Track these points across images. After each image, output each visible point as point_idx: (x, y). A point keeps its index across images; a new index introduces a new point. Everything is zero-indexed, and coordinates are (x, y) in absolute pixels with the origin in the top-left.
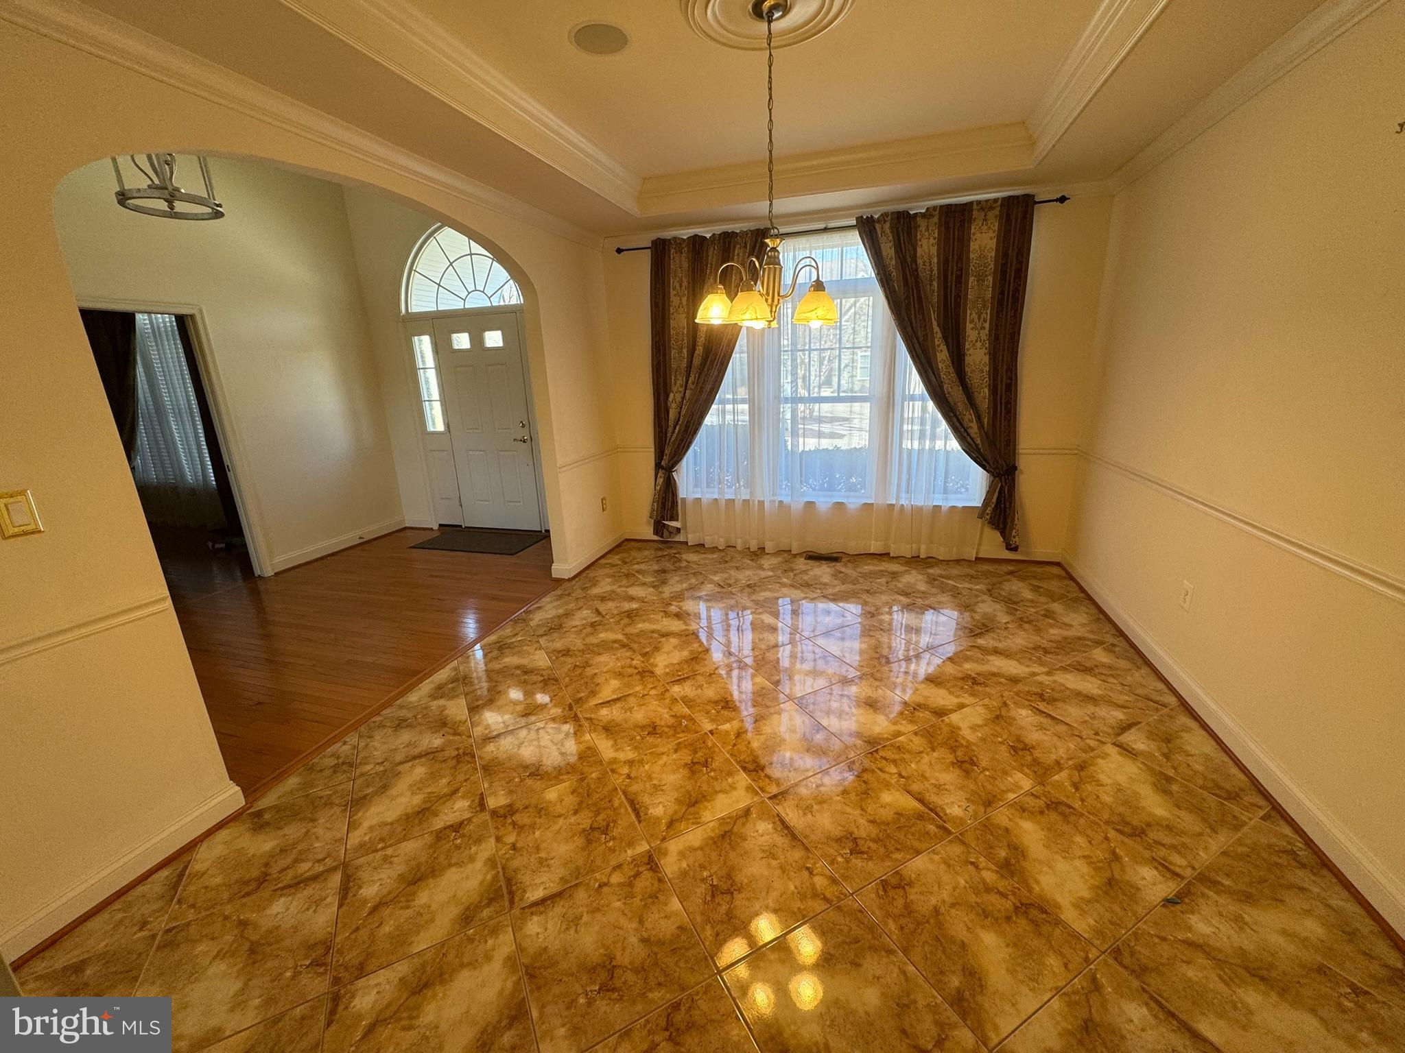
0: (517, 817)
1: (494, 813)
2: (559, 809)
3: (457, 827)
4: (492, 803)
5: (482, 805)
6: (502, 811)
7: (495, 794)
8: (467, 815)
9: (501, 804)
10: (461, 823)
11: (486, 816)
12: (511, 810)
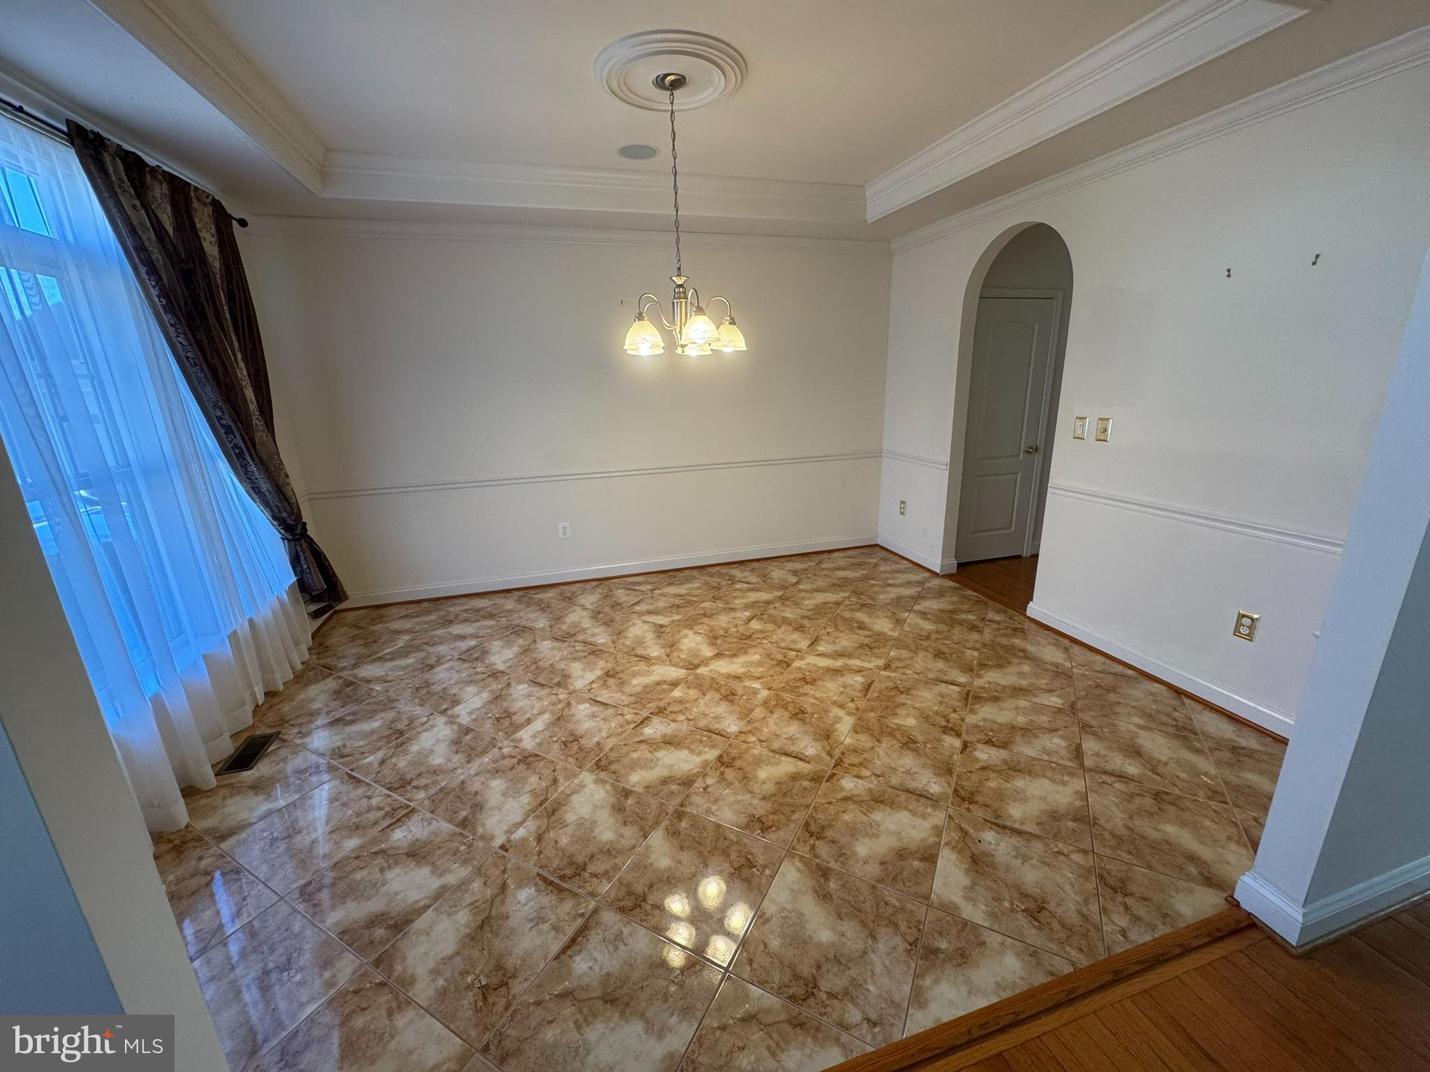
0: (944, 723)
1: (958, 735)
2: (913, 712)
3: (989, 742)
4: (957, 743)
5: (965, 745)
6: (952, 733)
7: (952, 747)
8: (979, 746)
9: (951, 738)
10: (986, 743)
11: (965, 737)
12: (946, 730)
